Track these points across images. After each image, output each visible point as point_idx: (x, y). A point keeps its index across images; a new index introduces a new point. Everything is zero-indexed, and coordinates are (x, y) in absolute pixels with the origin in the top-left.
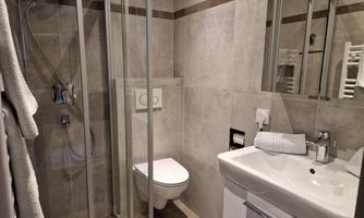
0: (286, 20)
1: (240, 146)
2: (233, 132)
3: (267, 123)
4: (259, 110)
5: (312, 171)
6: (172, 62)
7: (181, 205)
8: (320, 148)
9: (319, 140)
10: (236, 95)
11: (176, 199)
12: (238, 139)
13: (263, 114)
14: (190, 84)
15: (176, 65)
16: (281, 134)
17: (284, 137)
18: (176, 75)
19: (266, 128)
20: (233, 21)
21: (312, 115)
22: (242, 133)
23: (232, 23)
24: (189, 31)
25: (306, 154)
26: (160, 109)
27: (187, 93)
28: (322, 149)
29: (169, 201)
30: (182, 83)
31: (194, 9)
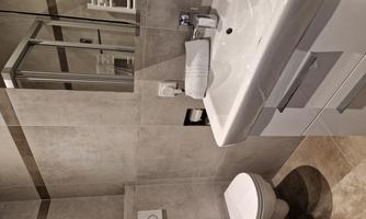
0: (65, 68)
1: (204, 115)
2: (188, 122)
3: (175, 85)
4: (160, 94)
5: (229, 31)
6: (105, 198)
7: (278, 178)
8: (200, 24)
9: (191, 25)
10: (142, 120)
11: (272, 184)
12: (196, 116)
13: (164, 89)
14: (132, 174)
15: (109, 193)
16: (187, 67)
17: (190, 65)
18: (121, 192)
19: (180, 85)
20: (49, 128)
21: (161, 34)
22: (189, 112)
23: (52, 130)
24: (64, 180)
25: (209, 40)
26: (164, 212)
27: (144, 177)
28: (202, 22)
29: (277, 197)
30: (132, 184)
31: (36, 175)
